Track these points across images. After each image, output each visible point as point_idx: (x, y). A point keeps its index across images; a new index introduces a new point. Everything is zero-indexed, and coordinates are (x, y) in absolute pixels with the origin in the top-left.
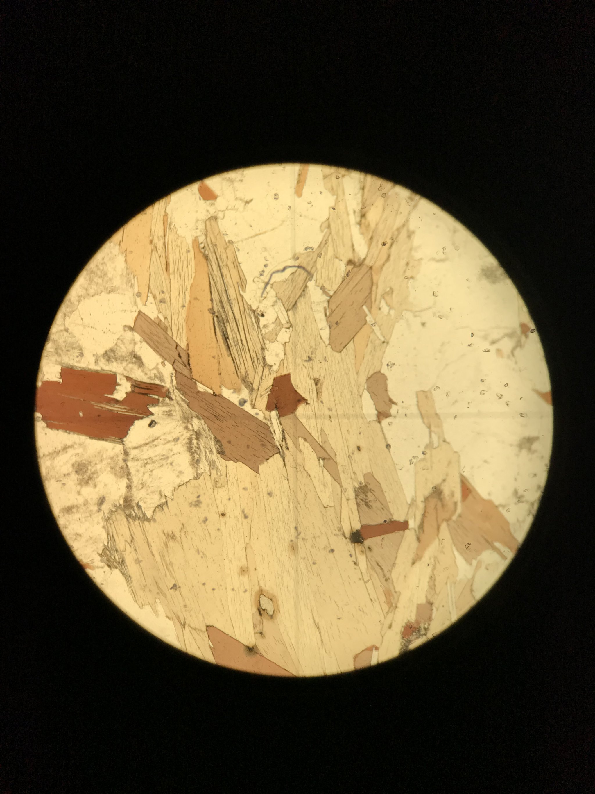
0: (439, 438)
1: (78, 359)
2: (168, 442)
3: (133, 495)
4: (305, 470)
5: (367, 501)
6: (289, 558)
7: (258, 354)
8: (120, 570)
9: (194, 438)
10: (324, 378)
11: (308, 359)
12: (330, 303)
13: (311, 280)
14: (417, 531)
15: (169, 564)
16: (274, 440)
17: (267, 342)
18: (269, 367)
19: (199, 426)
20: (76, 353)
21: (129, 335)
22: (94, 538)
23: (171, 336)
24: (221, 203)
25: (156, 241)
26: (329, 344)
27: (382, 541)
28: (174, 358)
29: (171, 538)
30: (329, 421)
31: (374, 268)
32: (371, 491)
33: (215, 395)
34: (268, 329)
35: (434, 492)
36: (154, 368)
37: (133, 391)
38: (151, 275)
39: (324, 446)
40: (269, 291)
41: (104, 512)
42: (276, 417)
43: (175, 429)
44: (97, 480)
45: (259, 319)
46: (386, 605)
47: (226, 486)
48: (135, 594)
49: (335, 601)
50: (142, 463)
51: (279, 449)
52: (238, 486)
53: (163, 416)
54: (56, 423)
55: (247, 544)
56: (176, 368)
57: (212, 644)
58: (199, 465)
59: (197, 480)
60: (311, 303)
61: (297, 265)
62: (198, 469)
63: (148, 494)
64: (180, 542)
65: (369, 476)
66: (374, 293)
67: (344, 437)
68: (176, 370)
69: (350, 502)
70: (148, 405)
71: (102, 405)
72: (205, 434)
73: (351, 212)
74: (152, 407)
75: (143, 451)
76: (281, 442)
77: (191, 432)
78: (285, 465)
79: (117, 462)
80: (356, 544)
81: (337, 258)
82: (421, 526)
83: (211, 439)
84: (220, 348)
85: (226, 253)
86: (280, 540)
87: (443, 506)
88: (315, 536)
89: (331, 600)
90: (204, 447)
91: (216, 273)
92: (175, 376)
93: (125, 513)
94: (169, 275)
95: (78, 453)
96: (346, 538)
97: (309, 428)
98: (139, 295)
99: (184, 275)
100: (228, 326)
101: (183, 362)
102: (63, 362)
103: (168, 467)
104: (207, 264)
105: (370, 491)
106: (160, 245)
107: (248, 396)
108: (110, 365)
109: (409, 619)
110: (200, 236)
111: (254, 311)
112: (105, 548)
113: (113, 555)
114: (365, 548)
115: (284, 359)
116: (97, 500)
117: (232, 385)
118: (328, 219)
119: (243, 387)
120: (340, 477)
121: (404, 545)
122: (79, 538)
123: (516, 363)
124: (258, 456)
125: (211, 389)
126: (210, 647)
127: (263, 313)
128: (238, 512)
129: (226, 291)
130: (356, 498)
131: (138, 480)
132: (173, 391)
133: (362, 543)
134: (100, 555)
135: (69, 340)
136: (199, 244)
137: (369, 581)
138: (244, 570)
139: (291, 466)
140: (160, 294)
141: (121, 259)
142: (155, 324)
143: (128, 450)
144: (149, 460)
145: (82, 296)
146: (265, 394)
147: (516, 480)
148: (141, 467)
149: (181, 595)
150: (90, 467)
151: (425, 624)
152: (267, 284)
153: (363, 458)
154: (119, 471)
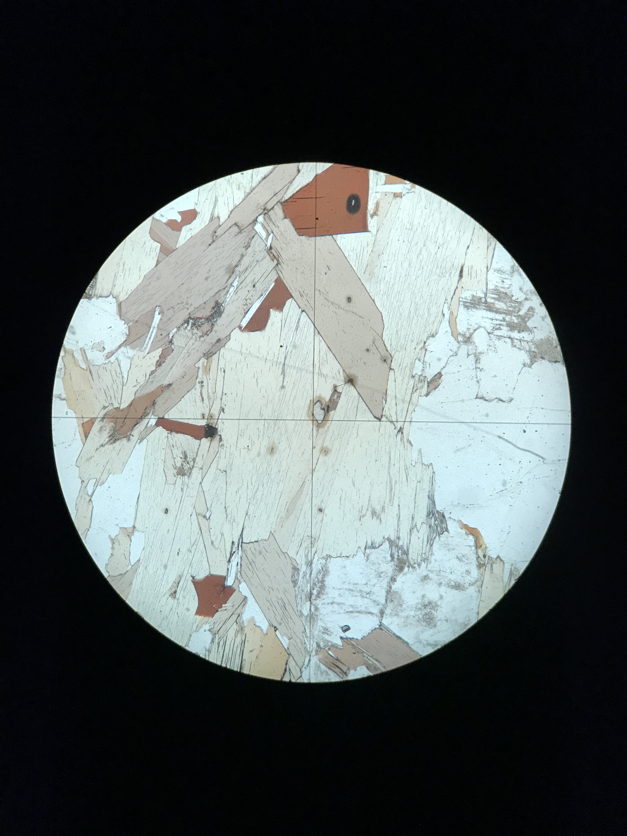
0: (86, 487)
2: (340, 604)
3: (393, 570)
5: (184, 460)
6: (279, 444)
7: (217, 648)
8: (436, 508)
9: (314, 596)
10: (165, 595)
14: (151, 411)
16: (241, 557)
18: (212, 630)
19: (304, 604)
22: (446, 548)
29: (376, 513)
30: (181, 550)
32: (175, 467)
33: (276, 629)
35: (118, 439)
39: (198, 529)
41: (426, 568)
42: (229, 578)
43: (327, 614)
44: (419, 601)
46: (213, 360)
47: (306, 535)
48: (431, 479)
50: (371, 596)
51: (241, 546)
52: (294, 531)
53: (333, 631)
55: (311, 474)
56: (299, 673)
58: (321, 568)
59: (330, 555)
62: (324, 564)
63: (379, 564)
64: (370, 505)
67: (175, 528)
68: (301, 670)
69: (201, 466)
70: (340, 650)
72: (303, 594)
75: (366, 608)
76: (236, 552)
78: (243, 528)
79: (393, 609)
80: (214, 426)
82: (146, 413)
83: (299, 587)
86: (280, 462)
88: (247, 450)
89: (261, 389)
90: (309, 583)
92: (304, 665)
96: (220, 436)
97: (203, 553)
103: (350, 580)
107: (245, 612)
112: (440, 534)
114: (208, 420)
116: (428, 582)
117: (255, 629)
119: (246, 623)
120: (198, 492)
124: (264, 549)
125: (276, 635)
126: (386, 401)
130: (193, 467)
132: (312, 651)
133: (208, 425)
138: (325, 452)
139: (238, 524)
143: (379, 614)
144: (365, 596)
146: (229, 606)
148: (374, 593)
149: (390, 459)
150: (420, 617)
153: (167, 500)
154: (395, 599)
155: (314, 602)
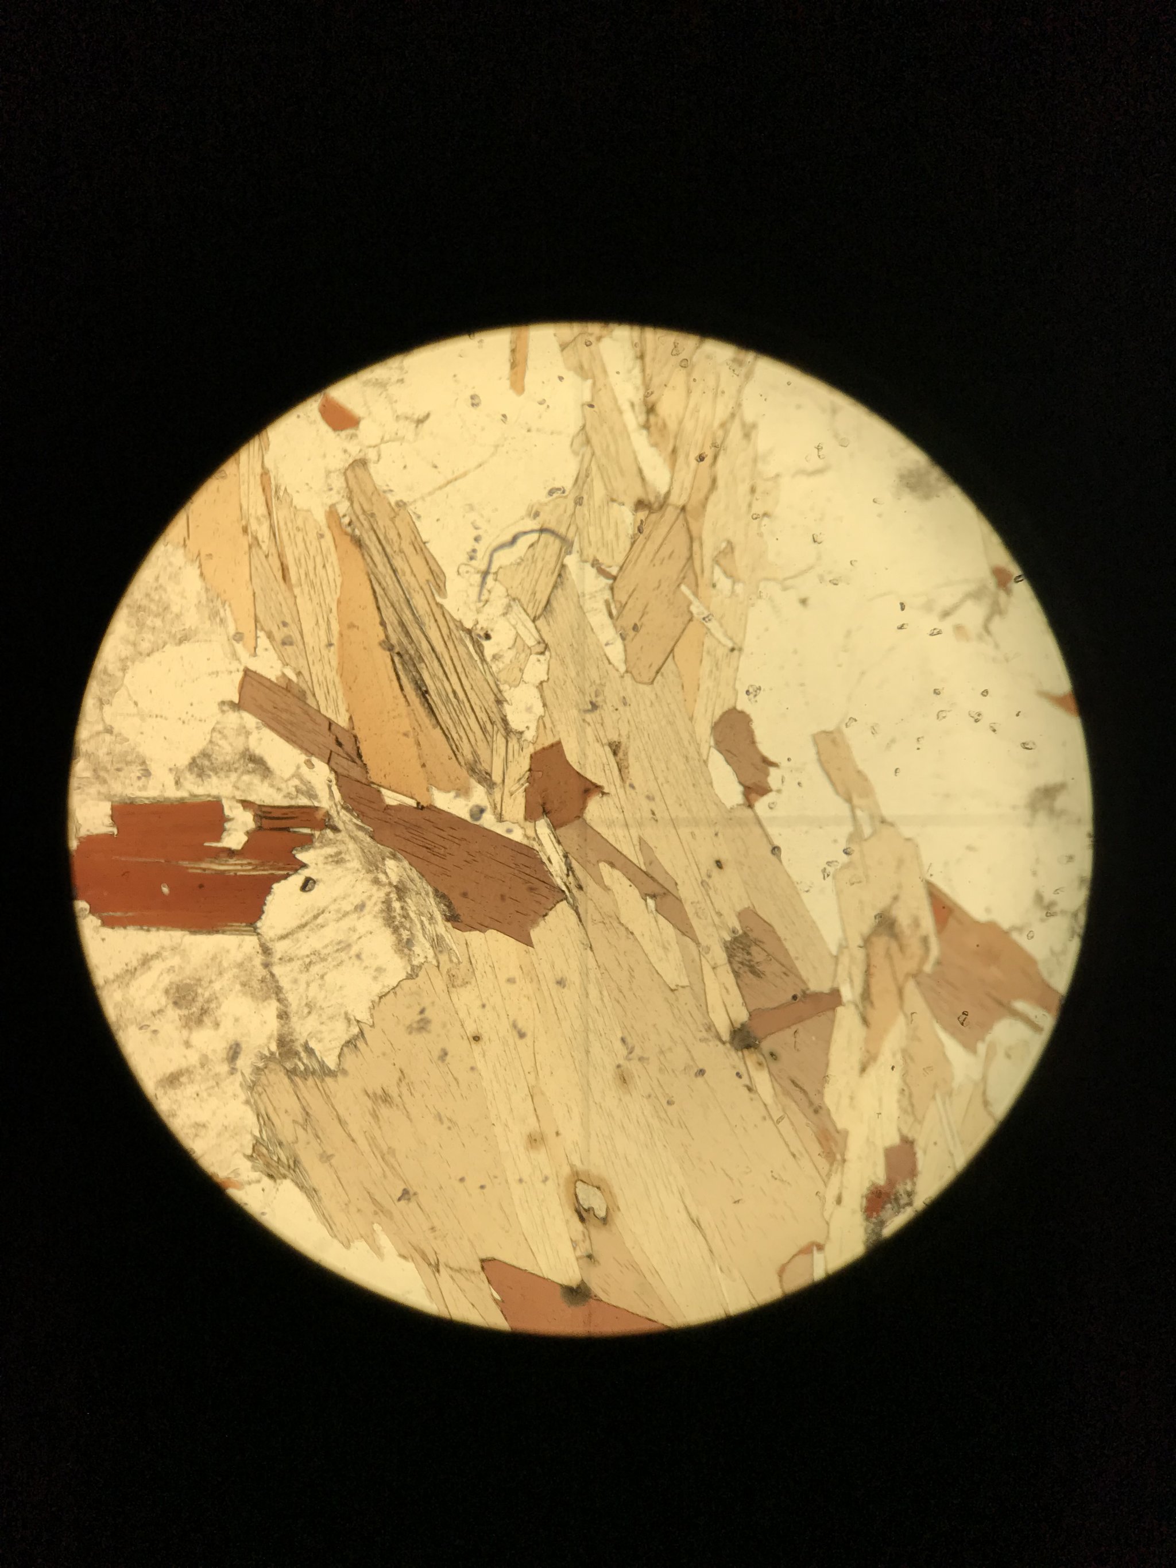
0: (872, 817)
1: (140, 783)
2: (344, 916)
3: (294, 1030)
4: (622, 925)
5: (752, 963)
6: (620, 1100)
7: (491, 715)
8: (293, 1180)
9: (394, 899)
10: (629, 737)
11: (590, 707)
12: (616, 590)
13: (570, 553)
14: (860, 1006)
15: (388, 1153)
16: (552, 875)
17: (504, 687)
18: (518, 736)
19: (400, 874)
20: (136, 771)
21: (233, 718)
22: (232, 1128)
23: (316, 708)
24: (368, 431)
25: (254, 526)
26: (627, 671)
27: (795, 1037)
28: (328, 748)
29: (383, 1101)
30: (653, 821)
31: (689, 508)
32: (757, 942)
33: (420, 807)
34: (503, 663)
35: (880, 924)
36: (293, 776)
37: (260, 828)
38: (256, 595)
39: (650, 872)
40: (492, 588)
41: (242, 1073)
42: (548, 831)
43: (353, 887)
44: (219, 1013)
45: (481, 645)
46: (824, 1160)
47: (473, 981)
48: (331, 1222)
49: (723, 1170)
50: (301, 965)
51: (563, 891)
52: (496, 977)
53: (326, 866)
54: (118, 914)
55: (533, 1087)
56: (335, 767)
57: (499, 1294)
58: (413, 949)
59: (413, 979)
60: (579, 597)
61: (537, 527)
62: (413, 959)
63: (322, 1023)
64: (401, 1107)
65: (747, 915)
66: (696, 557)
67: (686, 847)
68: (336, 772)
69: (719, 970)
70: (293, 849)
71: (204, 865)
72: (414, 887)
73: (626, 407)
74: (302, 852)
75: (298, 940)
76: (565, 877)
77: (387, 887)
78: (580, 921)
79: (252, 970)
80: (746, 1052)
81: (613, 500)
82: (866, 995)
83: (427, 894)
84: (414, 714)
85: (396, 527)
86: (596, 1069)
87: (902, 948)
88: (663, 1049)
89: (715, 1169)
90: (417, 912)
91: (383, 568)
92: (337, 784)
93: (285, 1068)
94: (290, 588)
95: (173, 967)
96: (724, 1043)
97: (616, 841)
98: (239, 637)
99: (321, 584)
100: (423, 668)
101: (348, 754)
102: (112, 793)
103: (353, 964)
104: (363, 555)
105: (755, 943)
106: (263, 532)
107: (486, 797)
108: (206, 783)
109: (873, 1178)
110: (337, 503)
111: (469, 632)
112: (257, 1143)
113: (274, 1153)
114: (763, 1055)
115: (543, 715)
116: (225, 1052)
117: (452, 782)
118: (584, 427)
119: (473, 782)
120: (691, 927)
121: (839, 1037)
122: (203, 1132)
123: (997, 646)
124: (525, 913)
125: (412, 798)
126: (495, 1300)
127: (487, 631)
128: (505, 1026)
129: (408, 601)
130: (730, 962)
131: (299, 1000)
132: (338, 813)
133: (756, 1047)
134: (250, 1157)
135: (118, 748)
136: (339, 519)
137: (782, 1118)
138: (535, 1140)
139: (593, 921)
140: (279, 628)
141: (192, 573)
142: (281, 689)
143: (269, 945)
144: (312, 957)
145: (127, 658)
146: (517, 790)
147: (1034, 874)
148: (301, 972)
149: (420, 1207)
150: (200, 991)
151: (906, 1184)
152: (485, 574)
153: (730, 882)
154: (259, 987)
155: (387, 889)
